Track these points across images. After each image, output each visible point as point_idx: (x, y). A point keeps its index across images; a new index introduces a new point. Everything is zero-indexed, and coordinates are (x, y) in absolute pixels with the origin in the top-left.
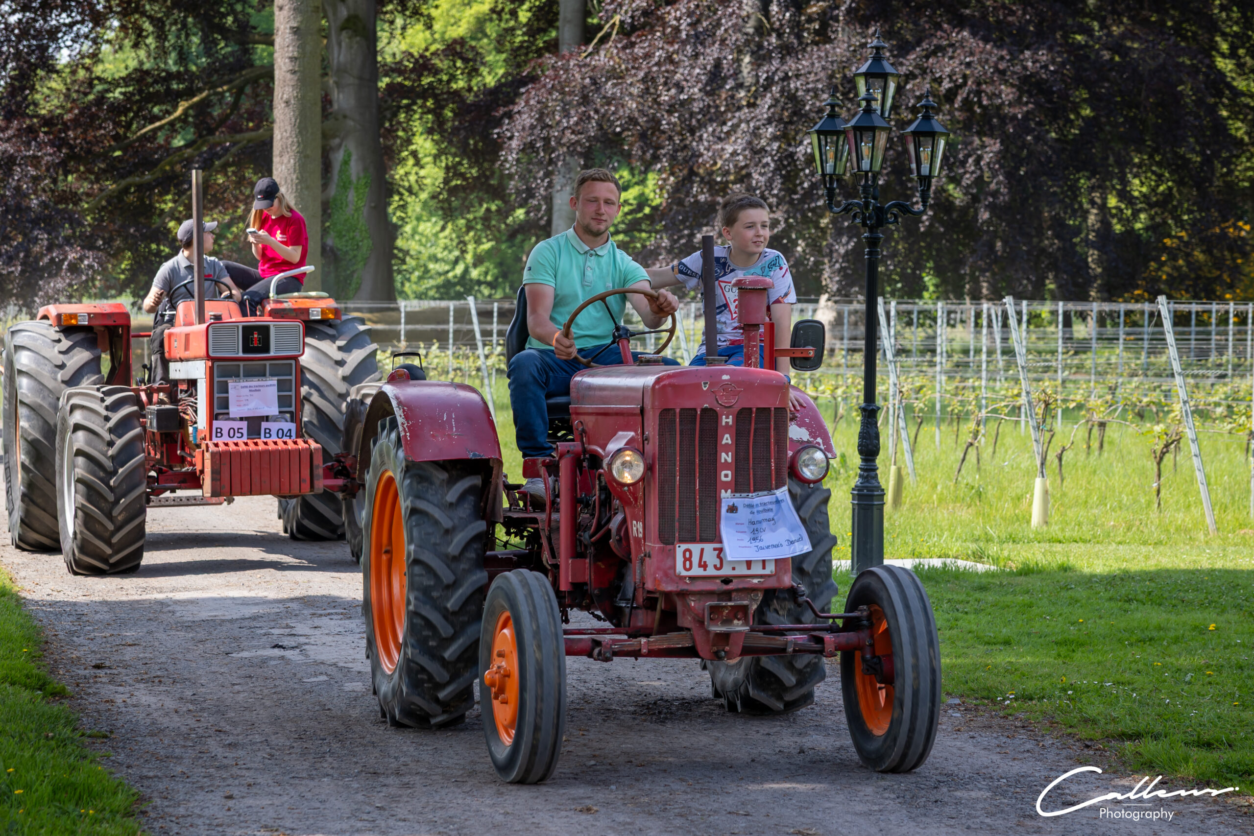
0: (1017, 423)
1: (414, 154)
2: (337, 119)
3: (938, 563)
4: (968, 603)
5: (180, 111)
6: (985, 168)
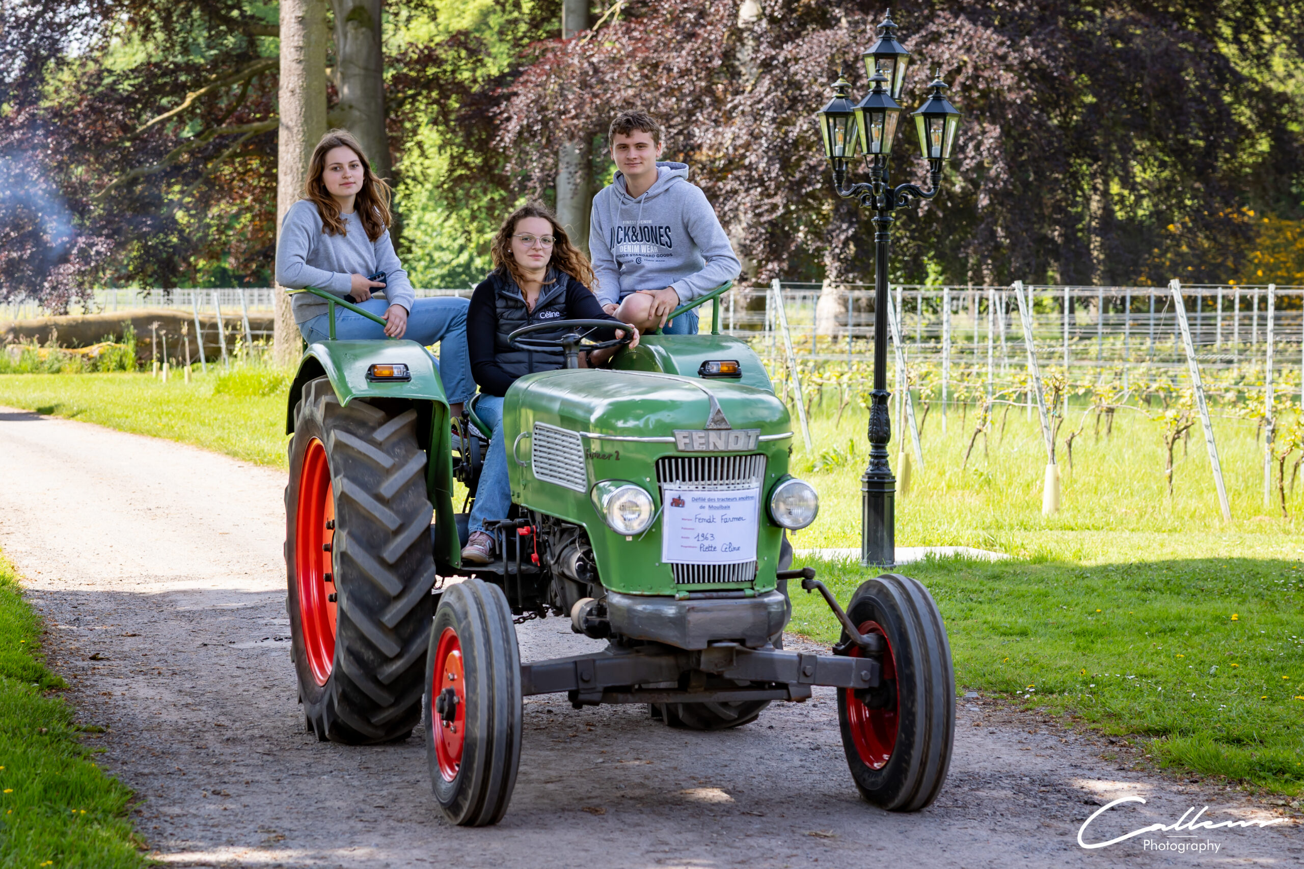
0: (1023, 409)
1: (420, 145)
2: (343, 110)
3: (949, 551)
4: (982, 592)
5: (188, 102)
6: (985, 153)
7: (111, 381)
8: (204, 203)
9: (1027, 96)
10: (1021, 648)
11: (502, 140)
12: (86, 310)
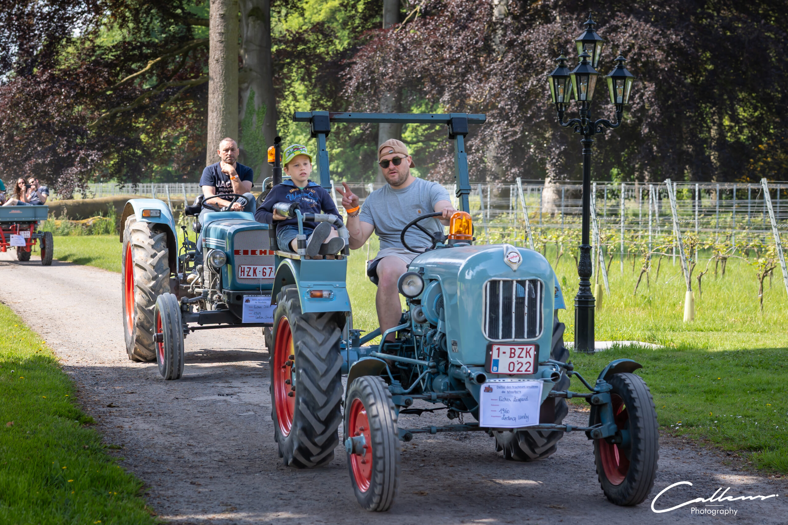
0: (671, 258)
1: (293, 93)
2: (246, 71)
3: (628, 343)
4: (648, 367)
5: (149, 66)
6: (646, 100)
7: (102, 240)
8: (158, 129)
9: (672, 66)
10: (673, 401)
11: (346, 92)
12: (85, 196)
